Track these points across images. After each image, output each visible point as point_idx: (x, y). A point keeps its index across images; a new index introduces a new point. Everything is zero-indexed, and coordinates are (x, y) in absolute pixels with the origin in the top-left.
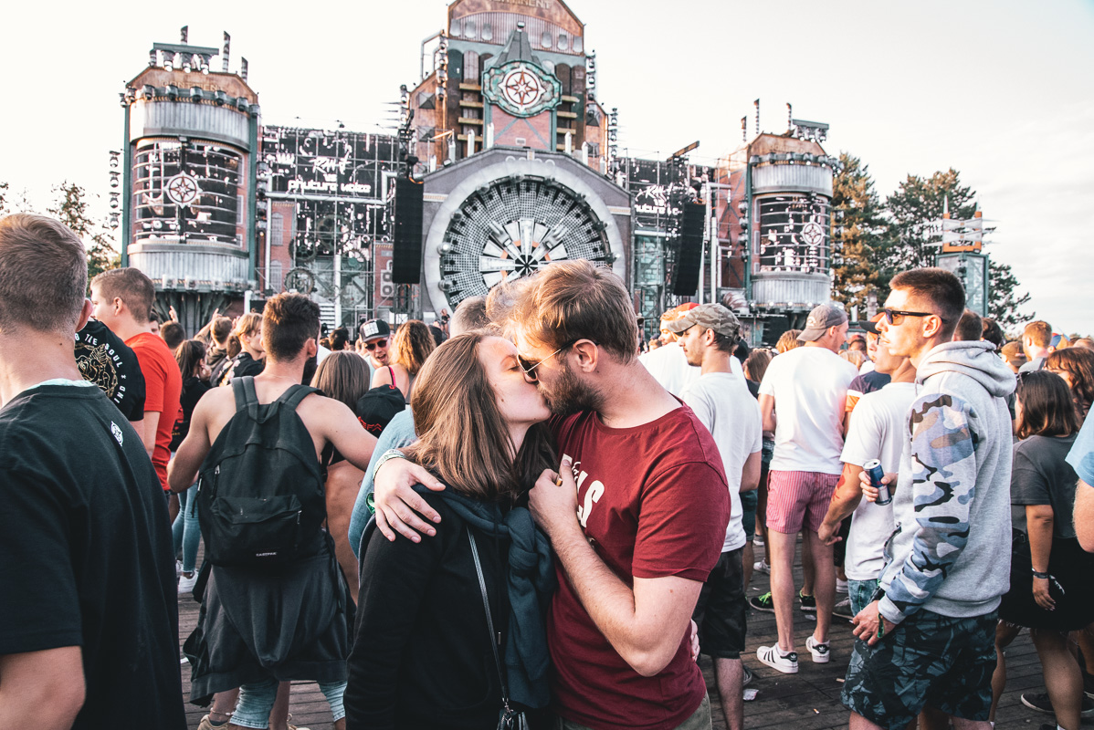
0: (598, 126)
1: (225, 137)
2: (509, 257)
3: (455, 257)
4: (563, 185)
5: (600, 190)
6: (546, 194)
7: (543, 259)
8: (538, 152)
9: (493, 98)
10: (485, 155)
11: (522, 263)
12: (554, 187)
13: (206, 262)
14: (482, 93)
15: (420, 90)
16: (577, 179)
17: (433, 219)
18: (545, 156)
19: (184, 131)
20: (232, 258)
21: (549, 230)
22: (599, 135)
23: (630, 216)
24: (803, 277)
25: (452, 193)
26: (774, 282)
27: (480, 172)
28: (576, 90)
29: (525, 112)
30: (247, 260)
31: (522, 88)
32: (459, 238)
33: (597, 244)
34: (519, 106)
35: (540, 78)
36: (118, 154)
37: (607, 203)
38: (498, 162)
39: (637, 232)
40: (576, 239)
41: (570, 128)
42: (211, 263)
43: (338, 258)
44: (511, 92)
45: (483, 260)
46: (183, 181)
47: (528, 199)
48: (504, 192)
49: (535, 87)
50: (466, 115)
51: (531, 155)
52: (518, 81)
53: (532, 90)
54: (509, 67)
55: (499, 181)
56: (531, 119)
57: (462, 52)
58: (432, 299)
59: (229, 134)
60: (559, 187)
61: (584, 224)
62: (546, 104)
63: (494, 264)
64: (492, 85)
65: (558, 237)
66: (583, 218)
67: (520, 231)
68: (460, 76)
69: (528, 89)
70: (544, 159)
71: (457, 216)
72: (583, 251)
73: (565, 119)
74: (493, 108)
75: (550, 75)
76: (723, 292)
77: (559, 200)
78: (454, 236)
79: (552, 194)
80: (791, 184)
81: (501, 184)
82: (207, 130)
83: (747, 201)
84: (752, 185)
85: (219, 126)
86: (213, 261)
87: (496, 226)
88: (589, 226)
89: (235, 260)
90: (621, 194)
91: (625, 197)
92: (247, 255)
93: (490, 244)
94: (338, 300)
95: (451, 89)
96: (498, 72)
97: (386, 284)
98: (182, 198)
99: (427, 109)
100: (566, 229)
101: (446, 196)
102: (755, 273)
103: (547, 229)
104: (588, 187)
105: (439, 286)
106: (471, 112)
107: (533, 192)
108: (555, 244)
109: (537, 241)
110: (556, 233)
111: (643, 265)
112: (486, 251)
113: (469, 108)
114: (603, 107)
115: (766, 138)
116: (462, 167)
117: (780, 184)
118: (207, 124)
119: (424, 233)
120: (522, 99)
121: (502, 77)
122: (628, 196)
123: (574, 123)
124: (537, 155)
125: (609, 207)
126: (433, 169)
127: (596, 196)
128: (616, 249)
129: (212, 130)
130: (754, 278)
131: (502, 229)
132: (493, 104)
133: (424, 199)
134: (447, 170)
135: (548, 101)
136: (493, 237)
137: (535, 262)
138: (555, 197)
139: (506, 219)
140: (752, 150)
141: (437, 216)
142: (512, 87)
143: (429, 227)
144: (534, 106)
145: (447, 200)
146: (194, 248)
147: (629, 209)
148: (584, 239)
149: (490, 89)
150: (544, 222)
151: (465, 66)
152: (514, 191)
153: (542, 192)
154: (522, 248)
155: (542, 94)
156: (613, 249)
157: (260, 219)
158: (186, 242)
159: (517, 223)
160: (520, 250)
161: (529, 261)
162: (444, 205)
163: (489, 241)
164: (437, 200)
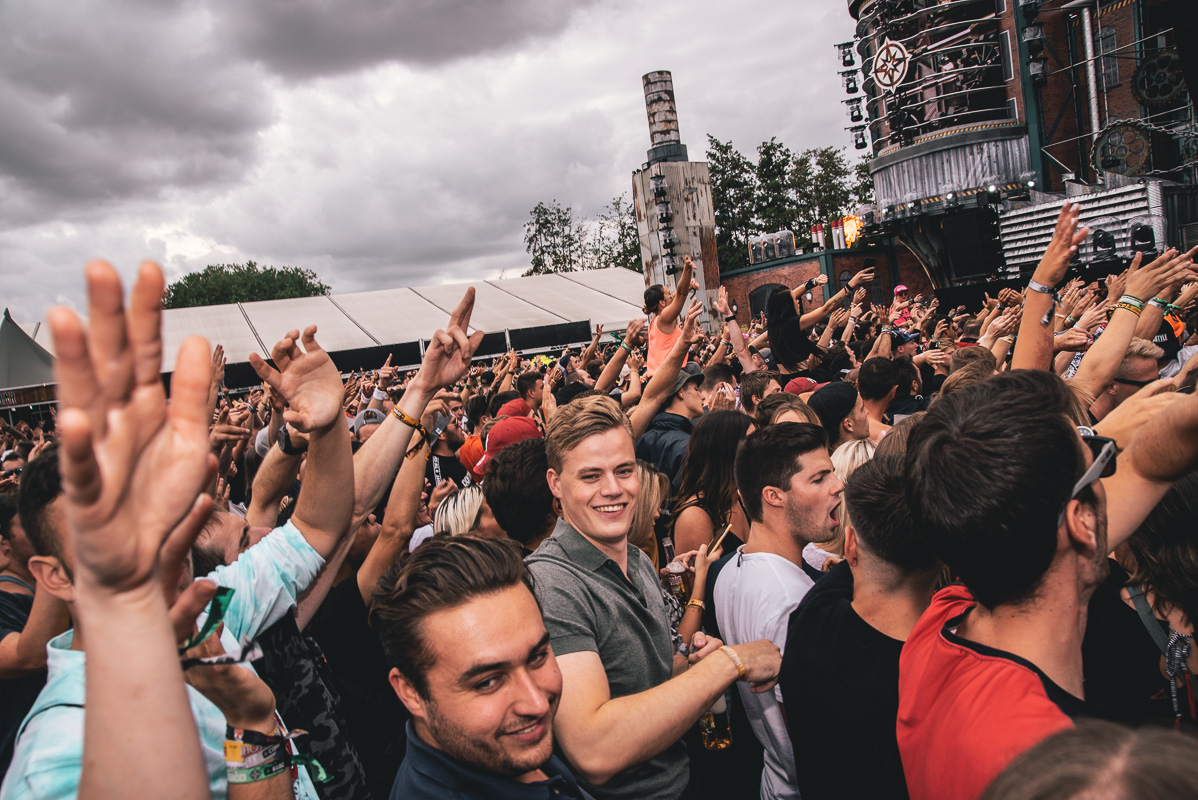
20: (985, 145)
30: (1024, 140)
36: (851, 44)
42: (946, 166)
46: (889, 51)
86: (949, 161)
89: (991, 149)
92: (1017, 132)
98: (891, 78)
146: (918, 149)
157: (1031, 61)
158: (912, 143)
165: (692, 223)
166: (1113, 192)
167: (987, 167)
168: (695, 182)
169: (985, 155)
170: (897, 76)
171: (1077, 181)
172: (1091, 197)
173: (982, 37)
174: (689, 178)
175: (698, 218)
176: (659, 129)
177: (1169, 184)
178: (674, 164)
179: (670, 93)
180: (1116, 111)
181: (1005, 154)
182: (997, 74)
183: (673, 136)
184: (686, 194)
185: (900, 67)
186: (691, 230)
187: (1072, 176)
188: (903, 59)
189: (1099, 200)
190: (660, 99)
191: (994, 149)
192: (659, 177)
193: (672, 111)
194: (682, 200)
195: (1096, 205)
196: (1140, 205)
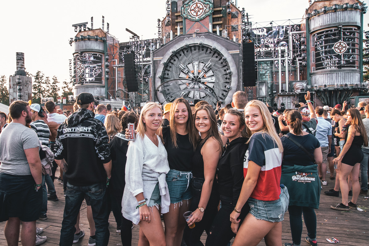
0: (237, 18)
1: (92, 49)
2: (189, 78)
3: (168, 80)
5: (225, 45)
6: (203, 50)
7: (203, 77)
8: (197, 34)
9: (185, 16)
10: (176, 39)
13: (88, 90)
14: (181, 15)
15: (165, 20)
16: (214, 41)
17: (158, 66)
18: (201, 34)
19: (80, 50)
20: (97, 88)
21: (205, 65)
22: (238, 21)
23: (239, 54)
24: (335, 71)
25: (164, 56)
27: (174, 46)
28: (223, 4)
29: (198, 19)
30: (104, 89)
31: (197, 9)
32: (169, 73)
34: (196, 17)
35: (204, 3)
36: (71, 60)
37: (228, 50)
38: (181, 41)
40: (216, 66)
41: (221, 21)
42: (89, 91)
44: (192, 12)
46: (80, 66)
47: (195, 53)
49: (202, 8)
50: (178, 25)
51: (194, 35)
52: (195, 7)
53: (201, 9)
54: (191, 2)
55: (182, 48)
56: (202, 21)
57: (176, 1)
59: (94, 48)
60: (207, 46)
61: (220, 60)
62: (207, 13)
63: (184, 81)
64: (185, 11)
65: (208, 67)
66: (219, 57)
67: (194, 67)
68: (176, 11)
69: (199, 9)
70: (200, 36)
72: (220, 71)
73: (219, 18)
74: (186, 20)
75: (208, 1)
76: (294, 83)
77: (208, 52)
78: (167, 72)
79: (205, 50)
81: (184, 49)
82: (86, 48)
84: (309, 29)
85: (90, 46)
86: (90, 90)
87: (182, 66)
88: (222, 60)
89: (98, 89)
91: (236, 45)
92: (103, 87)
93: (182, 73)
95: (173, 17)
96: (187, 6)
98: (80, 71)
99: (168, 26)
100: (211, 63)
101: (162, 57)
102: (313, 72)
104: (219, 44)
106: (180, 23)
107: (197, 50)
108: (207, 70)
109: (200, 70)
111: (261, 74)
112: (180, 76)
113: (179, 22)
114: (239, 9)
115: (318, 3)
116: (168, 46)
118: (86, 46)
120: (197, 14)
121: (189, 7)
123: (222, 19)
124: (197, 35)
126: (158, 47)
127: (223, 47)
129: (88, 48)
130: (311, 74)
132: (185, 19)
133: (154, 60)
134: (163, 48)
135: (207, 12)
136: (182, 70)
137: (200, 78)
138: (207, 51)
139: (187, 63)
140: (309, 11)
142: (193, 10)
143: (157, 70)
144: (202, 16)
145: (162, 59)
146: (84, 86)
147: (239, 50)
148: (220, 66)
149: (184, 13)
150: (203, 62)
151: (178, 7)
152: (189, 51)
153: (201, 49)
155: (205, 10)
156: (232, 69)
157: (107, 74)
158: (83, 85)
159: (192, 64)
160: (194, 74)
161: (197, 78)
162: (161, 61)
163: (181, 72)
164: (159, 60)
165: (26, 92)
166: (118, 101)
167: (97, 92)
168: (28, 82)
169: (97, 90)
170: (81, 71)
171: (113, 98)
172: (115, 102)
173: (98, 67)
174: (27, 80)
175: (28, 91)
176: (19, 67)
177: (127, 101)
178: (23, 76)
179: (23, 58)
180: (120, 87)
181: (101, 91)
182: (100, 75)
183: (23, 69)
184: (25, 84)
185: (82, 69)
186: (26, 93)
187: (112, 97)
188: (83, 68)
190: (21, 59)
191: (99, 89)
192: (19, 79)
193: (24, 63)
194: (24, 85)
195: (115, 103)
196: (122, 104)
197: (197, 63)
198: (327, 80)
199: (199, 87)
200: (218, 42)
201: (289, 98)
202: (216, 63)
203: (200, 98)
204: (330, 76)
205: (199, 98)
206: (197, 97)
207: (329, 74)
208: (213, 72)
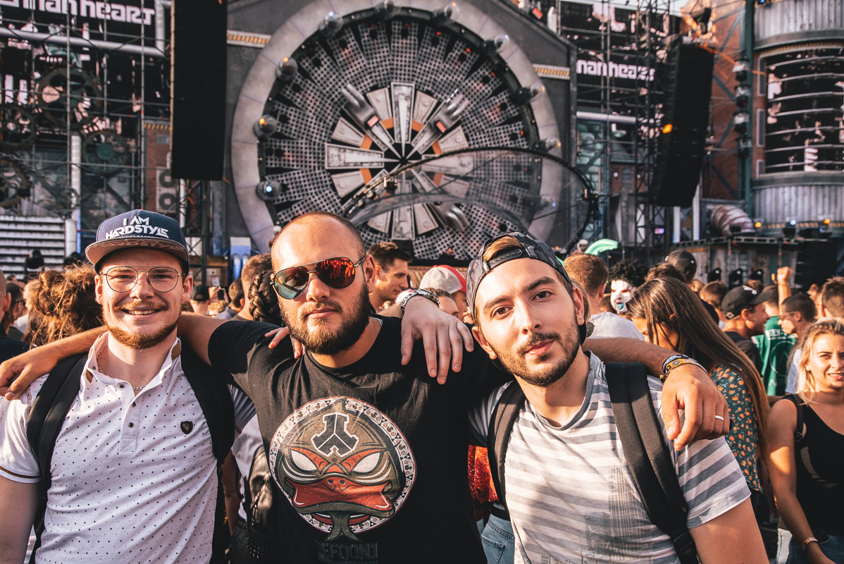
2: (374, 146)
3: (284, 145)
4: (461, 26)
6: (435, 42)
7: (430, 151)
11: (396, 157)
12: (446, 31)
16: (484, 17)
17: (245, 76)
21: (439, 103)
23: (567, 82)
25: (278, 34)
26: (793, 189)
32: (291, 112)
33: (516, 128)
37: (533, 57)
39: (580, 114)
40: (481, 117)
43: (76, 142)
45: (332, 151)
47: (404, 50)
48: (365, 37)
55: (358, 17)
58: (245, 215)
60: (456, 29)
61: (495, 93)
63: (352, 157)
65: (456, 113)
66: (496, 82)
67: (394, 105)
71: (286, 70)
72: (494, 138)
76: (710, 207)
77: (455, 54)
78: (281, 108)
79: (443, 44)
80: (825, 28)
81: (360, 21)
83: (747, 60)
84: (754, 37)
87: (352, 93)
88: (503, 97)
90: (555, 46)
93: (343, 123)
94: (76, 215)
97: (165, 190)
100: (467, 102)
101: (268, 37)
102: (758, 176)
103: (436, 101)
105: (259, 193)
107: (413, 39)
108: (450, 126)
109: (419, 121)
110: (450, 107)
112: (337, 135)
117: (807, 28)
119: (230, 100)
122: (565, 49)
125: (536, 66)
127: (515, 47)
128: (548, 133)
130: (758, 185)
131: (362, 98)
133: (229, 42)
136: (347, 112)
137: (417, 156)
138: (449, 49)
139: (368, 82)
141: (253, 72)
143: (239, 90)
145: (269, 44)
147: (568, 70)
148: (496, 118)
150: (430, 89)
152: (382, 34)
153: (427, 37)
154: (396, 132)
156: (543, 134)
159: (386, 89)
160: (393, 134)
161: (407, 153)
162: (264, 52)
163: (342, 119)
164: (250, 44)
166: (32, 219)
189: (16, 223)
196: (58, 237)
197: (406, 90)
198: (820, 204)
199: (414, 190)
200: (499, 24)
201: (743, 256)
202: (481, 104)
203: (417, 236)
204: (830, 192)
205: (410, 236)
206: (405, 231)
207: (827, 189)
208: (466, 135)
